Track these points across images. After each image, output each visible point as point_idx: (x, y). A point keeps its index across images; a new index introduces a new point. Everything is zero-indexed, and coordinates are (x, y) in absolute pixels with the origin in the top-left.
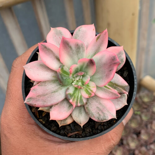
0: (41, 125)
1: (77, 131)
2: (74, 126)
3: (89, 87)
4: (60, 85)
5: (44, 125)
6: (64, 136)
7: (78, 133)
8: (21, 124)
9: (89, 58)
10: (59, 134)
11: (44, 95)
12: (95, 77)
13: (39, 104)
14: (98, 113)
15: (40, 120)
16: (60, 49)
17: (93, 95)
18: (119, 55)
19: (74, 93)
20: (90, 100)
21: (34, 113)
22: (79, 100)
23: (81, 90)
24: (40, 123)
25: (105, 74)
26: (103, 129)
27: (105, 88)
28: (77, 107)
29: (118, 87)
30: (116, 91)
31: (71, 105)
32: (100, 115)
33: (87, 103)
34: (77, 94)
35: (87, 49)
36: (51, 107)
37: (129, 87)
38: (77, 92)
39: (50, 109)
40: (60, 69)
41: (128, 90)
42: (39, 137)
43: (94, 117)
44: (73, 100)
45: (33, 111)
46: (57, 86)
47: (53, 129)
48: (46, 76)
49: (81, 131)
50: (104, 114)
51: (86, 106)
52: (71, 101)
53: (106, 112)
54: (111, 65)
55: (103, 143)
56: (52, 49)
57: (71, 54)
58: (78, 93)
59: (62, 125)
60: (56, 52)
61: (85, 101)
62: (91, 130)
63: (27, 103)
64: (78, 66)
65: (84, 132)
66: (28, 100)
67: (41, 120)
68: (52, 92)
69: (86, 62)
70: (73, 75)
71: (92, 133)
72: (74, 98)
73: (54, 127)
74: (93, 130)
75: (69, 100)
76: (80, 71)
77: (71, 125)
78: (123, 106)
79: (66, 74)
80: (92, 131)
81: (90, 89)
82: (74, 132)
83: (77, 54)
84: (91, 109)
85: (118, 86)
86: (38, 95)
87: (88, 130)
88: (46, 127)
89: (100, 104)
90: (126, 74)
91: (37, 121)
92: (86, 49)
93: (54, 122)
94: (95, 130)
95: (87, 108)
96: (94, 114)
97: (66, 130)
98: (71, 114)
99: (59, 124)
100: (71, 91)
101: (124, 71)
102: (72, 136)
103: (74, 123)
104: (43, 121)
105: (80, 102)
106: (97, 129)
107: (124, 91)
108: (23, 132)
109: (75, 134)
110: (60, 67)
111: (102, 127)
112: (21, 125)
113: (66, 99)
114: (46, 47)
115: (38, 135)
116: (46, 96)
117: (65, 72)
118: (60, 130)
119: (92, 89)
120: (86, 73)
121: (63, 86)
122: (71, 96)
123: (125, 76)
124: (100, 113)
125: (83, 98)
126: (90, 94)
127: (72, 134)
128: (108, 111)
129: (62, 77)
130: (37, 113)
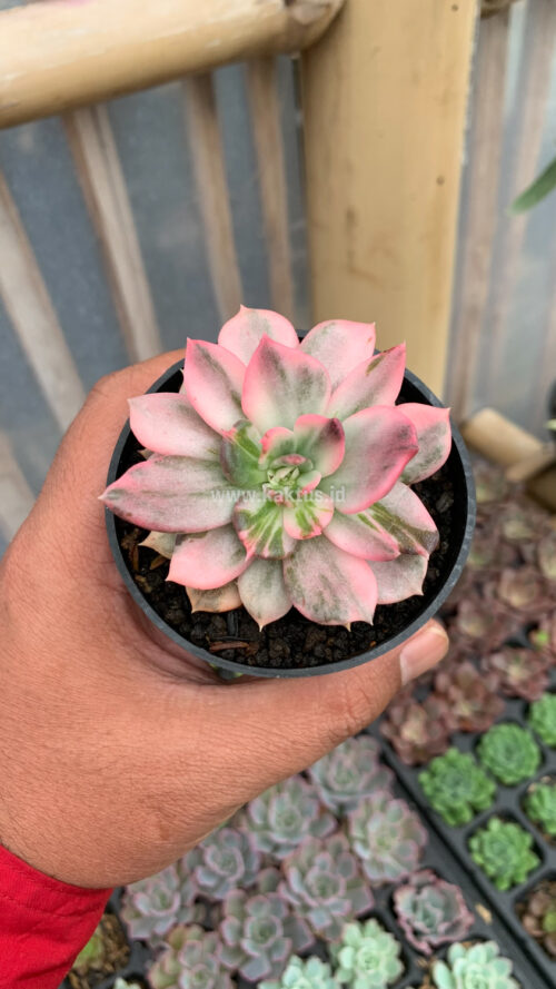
0: (137, 595)
1: (244, 641)
2: (240, 623)
3: (312, 508)
4: (225, 479)
5: (147, 597)
6: (201, 647)
7: (245, 649)
8: (76, 579)
9: (330, 416)
10: (187, 636)
11: (165, 495)
12: (338, 481)
13: (140, 514)
14: (320, 594)
15: (138, 578)
16: (248, 369)
17: (317, 532)
18: (432, 435)
19: (261, 515)
20: (305, 551)
21: (125, 553)
22: (270, 539)
23: (285, 512)
24: (135, 588)
25: (367, 478)
26: (330, 658)
27: (362, 523)
28: (257, 558)
29: (404, 531)
30: (393, 541)
31: (242, 551)
32: (323, 602)
33: (292, 556)
34: (270, 522)
35: (332, 392)
36: (181, 537)
37: (437, 538)
38: (272, 514)
39: (177, 547)
40: (236, 430)
41: (431, 547)
42: (119, 638)
43: (304, 601)
44: (252, 534)
45: (124, 544)
46: (213, 479)
47: (170, 615)
48: (192, 443)
49: (257, 646)
50: (337, 601)
51: (287, 565)
52: (244, 534)
53: (344, 598)
54: (389, 452)
55: (316, 714)
56: (225, 367)
57: (281, 393)
58: (272, 517)
59: (201, 608)
60: (236, 378)
61: (287, 548)
62: (288, 650)
64: (294, 434)
65: (264, 651)
66: (112, 495)
67: (143, 580)
68: (192, 495)
69: (319, 427)
70: (271, 458)
71: (289, 661)
72: (256, 529)
73: (176, 610)
74: (296, 653)
75: (240, 530)
76: (298, 452)
77: (231, 619)
78: (407, 594)
79: (252, 452)
80: (292, 655)
81: (311, 513)
82: (234, 640)
83: (300, 399)
84: (301, 576)
85: (406, 526)
86: (145, 489)
87: (279, 648)
88: (152, 604)
89: (334, 567)
90: (445, 503)
91: (129, 577)
92: (329, 389)
93: (179, 590)
94: (304, 655)
95: (290, 571)
96: (306, 593)
97: (210, 629)
98: (236, 580)
99: (193, 602)
100: (253, 505)
101: (442, 492)
102: (223, 654)
103: (241, 612)
104: (146, 584)
105: (270, 548)
106: (311, 653)
107: (419, 548)
108: (71, 607)
109: (236, 649)
110: (235, 426)
111: (328, 651)
112: (73, 582)
113: (231, 527)
114: (207, 356)
115: (118, 632)
116: (171, 500)
117: (248, 444)
118: (193, 627)
119: (318, 513)
120: (314, 463)
121: (232, 485)
122: (249, 519)
123: (442, 511)
124: (326, 595)
125: (283, 537)
126: (310, 529)
127: (225, 646)
128: (352, 596)
129: (234, 457)
130: (136, 553)
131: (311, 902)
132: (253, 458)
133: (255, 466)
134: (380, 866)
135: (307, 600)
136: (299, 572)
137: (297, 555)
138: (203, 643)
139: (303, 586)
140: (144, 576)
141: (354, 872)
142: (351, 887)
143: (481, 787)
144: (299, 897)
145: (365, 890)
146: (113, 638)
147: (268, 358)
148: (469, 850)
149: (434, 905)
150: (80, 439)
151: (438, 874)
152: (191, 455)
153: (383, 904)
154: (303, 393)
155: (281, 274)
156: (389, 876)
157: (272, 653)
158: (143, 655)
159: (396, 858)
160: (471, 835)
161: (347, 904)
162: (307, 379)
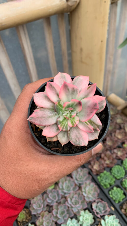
0: (35, 137)
1: (58, 148)
2: (58, 143)
5: (37, 137)
6: (49, 149)
7: (59, 150)
8: (21, 131)
9: (79, 100)
10: (46, 146)
11: (42, 118)
12: (80, 114)
13: (37, 123)
16: (61, 89)
17: (75, 126)
18: (101, 103)
19: (63, 121)
20: (72, 129)
21: (32, 127)
22: (65, 127)
23: (68, 120)
24: (34, 136)
25: (87, 114)
26: (77, 151)
27: (85, 123)
28: (62, 131)
30: (92, 127)
31: (58, 129)
32: (76, 141)
33: (70, 130)
34: (65, 123)
36: (45, 127)
37: (102, 127)
38: (65, 121)
39: (44, 128)
40: (58, 102)
41: (101, 129)
42: (30, 144)
43: (72, 141)
44: (61, 126)
45: (32, 126)
47: (42, 142)
48: (47, 104)
49: (61, 149)
50: (79, 141)
51: (68, 132)
52: (59, 126)
53: (81, 140)
54: (92, 109)
55: (74, 161)
56: (55, 87)
57: (68, 94)
59: (49, 141)
60: (58, 90)
61: (69, 129)
62: (68, 150)
63: (30, 120)
64: (71, 103)
65: (63, 150)
66: (30, 119)
67: (36, 134)
68: (48, 117)
69: (76, 102)
70: (65, 108)
71: (68, 152)
72: (62, 124)
73: (43, 140)
74: (70, 150)
75: (58, 125)
76: (71, 107)
77: (56, 143)
78: (95, 139)
79: (61, 107)
80: (69, 151)
81: (74, 121)
82: (56, 148)
83: (72, 95)
84: (72, 135)
85: (95, 124)
86: (37, 116)
87: (66, 149)
88: (38, 139)
89: (79, 133)
90: (103, 116)
91: (33, 133)
92: (79, 93)
93: (44, 137)
94: (71, 150)
95: (69, 134)
96: (73, 139)
97: (51, 145)
98: (57, 135)
99: (47, 139)
100: (61, 119)
101: (103, 114)
102: (54, 151)
103: (58, 141)
104: (37, 135)
105: (65, 129)
106: (73, 150)
107: (98, 129)
108: (19, 138)
109: (57, 150)
110: (57, 101)
111: (77, 150)
113: (56, 124)
114: (51, 85)
115: (30, 143)
116: (43, 119)
117: (60, 105)
118: (47, 144)
119: (76, 121)
120: (75, 109)
122: (60, 122)
124: (77, 140)
125: (68, 126)
126: (73, 125)
127: (54, 149)
128: (83, 140)
129: (57, 108)
130: (35, 128)
131: (73, 206)
132: (61, 108)
133: (62, 110)
134: (89, 198)
135: (73, 141)
136: (71, 134)
137: (71, 130)
138: (49, 148)
139: (72, 137)
140: (36, 133)
141: (83, 199)
142: (82, 202)
143: (112, 179)
144: (70, 205)
145: (85, 203)
146: (29, 144)
147: (65, 86)
148: (109, 194)
149: (101, 207)
150: (21, 100)
151: (102, 200)
152: (47, 107)
153: (89, 206)
154: (73, 93)
155: (66, 63)
156: (91, 200)
157: (65, 150)
158: (36, 148)
159: (92, 196)
160: (109, 190)
161: (81, 206)
162: (74, 91)
